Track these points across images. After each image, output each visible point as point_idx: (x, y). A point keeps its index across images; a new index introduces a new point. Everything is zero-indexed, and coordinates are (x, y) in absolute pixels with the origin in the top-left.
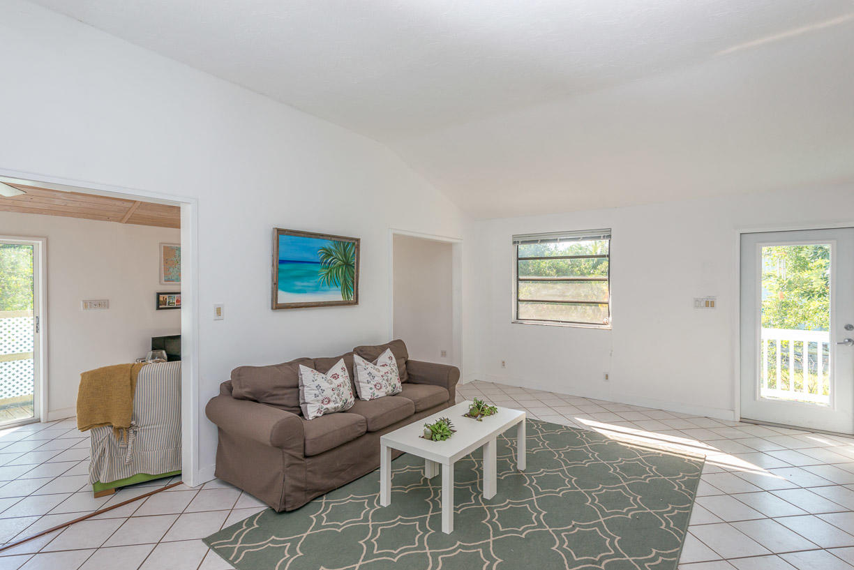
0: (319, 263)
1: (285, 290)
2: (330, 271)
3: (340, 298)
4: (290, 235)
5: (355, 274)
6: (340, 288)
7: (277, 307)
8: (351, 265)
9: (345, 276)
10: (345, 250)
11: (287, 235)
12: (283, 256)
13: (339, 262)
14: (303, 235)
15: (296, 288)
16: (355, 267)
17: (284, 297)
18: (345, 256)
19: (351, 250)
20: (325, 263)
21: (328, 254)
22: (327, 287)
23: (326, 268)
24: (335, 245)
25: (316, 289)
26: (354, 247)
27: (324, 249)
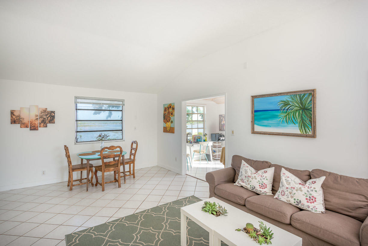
0: (279, 110)
1: (258, 125)
2: (288, 114)
3: (298, 131)
4: (259, 98)
5: (312, 115)
6: (297, 125)
7: (253, 132)
8: (308, 109)
9: (302, 117)
10: (301, 99)
11: (258, 98)
12: (256, 109)
13: (296, 108)
14: (267, 96)
15: (264, 124)
16: (312, 110)
17: (257, 128)
18: (301, 103)
19: (308, 98)
20: (284, 109)
21: (286, 104)
22: (286, 124)
23: (284, 113)
24: (292, 98)
25: (277, 125)
26: (311, 96)
27: (282, 101)
